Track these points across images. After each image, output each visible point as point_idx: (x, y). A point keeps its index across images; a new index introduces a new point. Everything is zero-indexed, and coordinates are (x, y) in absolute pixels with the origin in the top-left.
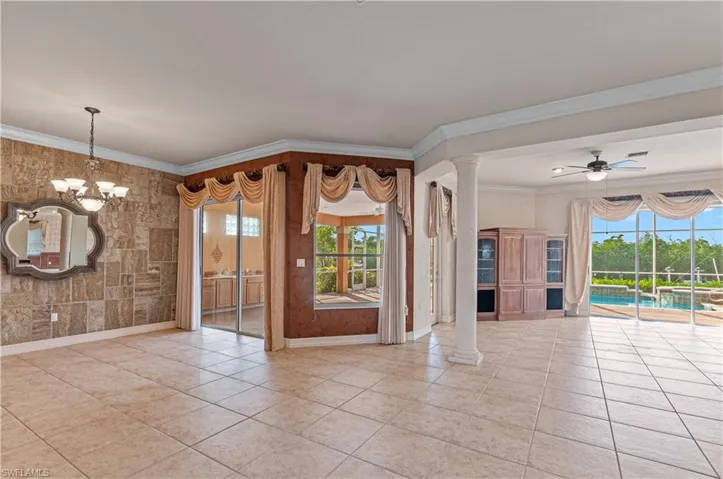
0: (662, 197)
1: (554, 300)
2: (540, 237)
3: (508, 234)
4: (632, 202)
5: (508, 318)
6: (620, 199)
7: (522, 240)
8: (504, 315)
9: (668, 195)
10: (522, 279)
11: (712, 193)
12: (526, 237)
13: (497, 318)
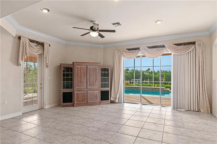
0: (147, 48)
1: (105, 96)
2: (97, 67)
3: (80, 65)
4: (136, 51)
5: (79, 105)
6: (132, 49)
7: (87, 68)
8: (77, 104)
9: (149, 48)
10: (87, 86)
11: (165, 47)
12: (89, 67)
13: (73, 106)
